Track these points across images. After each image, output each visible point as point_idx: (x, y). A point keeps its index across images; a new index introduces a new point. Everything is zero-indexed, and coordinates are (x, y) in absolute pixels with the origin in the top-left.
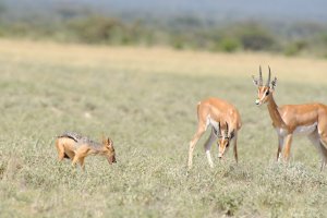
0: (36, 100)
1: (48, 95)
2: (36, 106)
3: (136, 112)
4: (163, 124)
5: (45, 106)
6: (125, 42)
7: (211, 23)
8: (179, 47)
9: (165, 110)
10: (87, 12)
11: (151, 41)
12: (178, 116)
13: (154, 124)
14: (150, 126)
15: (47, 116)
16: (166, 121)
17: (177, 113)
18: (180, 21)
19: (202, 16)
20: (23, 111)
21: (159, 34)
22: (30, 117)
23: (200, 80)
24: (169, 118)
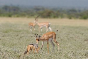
0: (29, 35)
1: (33, 34)
2: (29, 37)
3: (58, 38)
4: (67, 41)
5: (32, 37)
6: (55, 17)
7: (80, 11)
8: (70, 18)
9: (67, 37)
10: (43, 9)
11: (62, 17)
12: (71, 38)
13: (64, 41)
14: (63, 42)
15: (32, 40)
16: (67, 40)
17: (70, 38)
18: (71, 11)
19: (77, 9)
20: (26, 39)
21: (64, 15)
22: (28, 40)
23: (77, 28)
24: (68, 39)
